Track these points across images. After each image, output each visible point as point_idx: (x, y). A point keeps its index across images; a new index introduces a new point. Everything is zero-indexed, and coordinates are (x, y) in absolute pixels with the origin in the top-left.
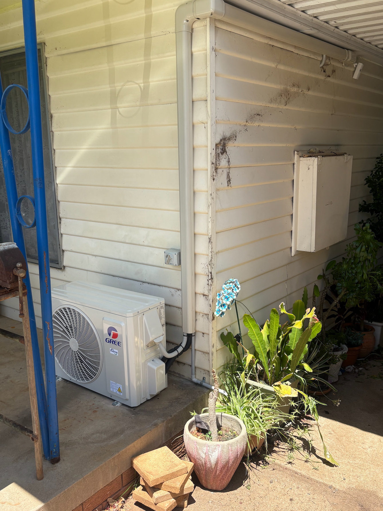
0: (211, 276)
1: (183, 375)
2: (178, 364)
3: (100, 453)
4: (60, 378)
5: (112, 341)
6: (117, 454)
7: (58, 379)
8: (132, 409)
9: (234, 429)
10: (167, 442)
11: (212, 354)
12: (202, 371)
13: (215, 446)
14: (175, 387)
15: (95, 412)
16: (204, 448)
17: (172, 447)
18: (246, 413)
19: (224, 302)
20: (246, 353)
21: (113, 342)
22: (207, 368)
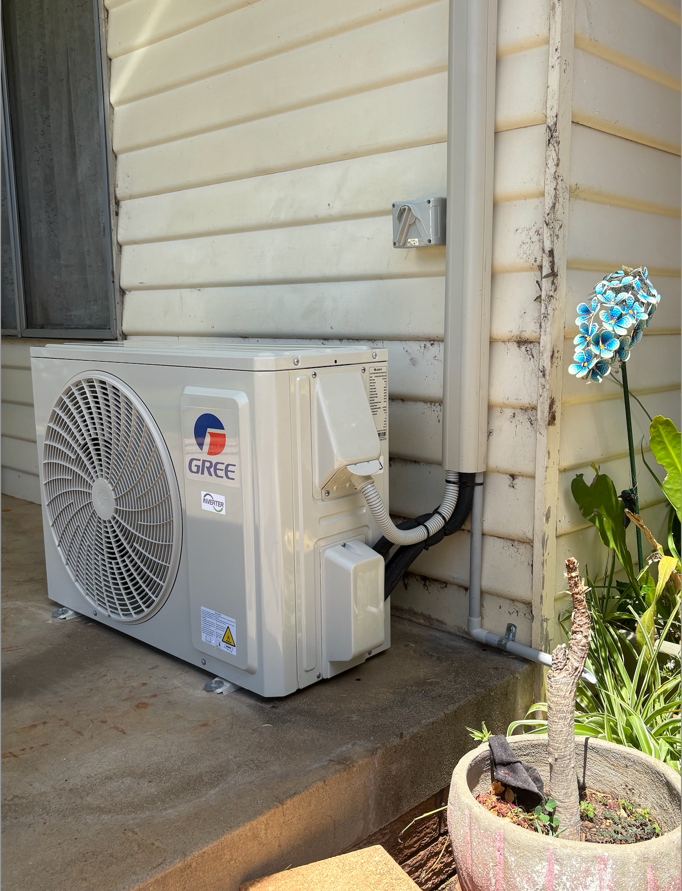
0: (552, 264)
1: (440, 619)
2: (425, 585)
3: (112, 855)
4: (71, 613)
5: (207, 464)
6: (179, 865)
7: (63, 614)
8: (267, 706)
9: (638, 800)
10: (384, 829)
11: (544, 543)
12: (506, 604)
13: (584, 860)
14: (415, 651)
15: (142, 706)
16: (538, 868)
17: (400, 851)
18: (668, 746)
19: (608, 327)
20: (655, 550)
21: (212, 470)
22: (522, 592)
